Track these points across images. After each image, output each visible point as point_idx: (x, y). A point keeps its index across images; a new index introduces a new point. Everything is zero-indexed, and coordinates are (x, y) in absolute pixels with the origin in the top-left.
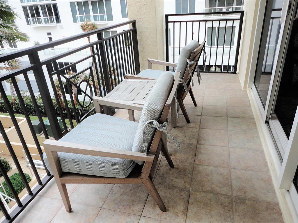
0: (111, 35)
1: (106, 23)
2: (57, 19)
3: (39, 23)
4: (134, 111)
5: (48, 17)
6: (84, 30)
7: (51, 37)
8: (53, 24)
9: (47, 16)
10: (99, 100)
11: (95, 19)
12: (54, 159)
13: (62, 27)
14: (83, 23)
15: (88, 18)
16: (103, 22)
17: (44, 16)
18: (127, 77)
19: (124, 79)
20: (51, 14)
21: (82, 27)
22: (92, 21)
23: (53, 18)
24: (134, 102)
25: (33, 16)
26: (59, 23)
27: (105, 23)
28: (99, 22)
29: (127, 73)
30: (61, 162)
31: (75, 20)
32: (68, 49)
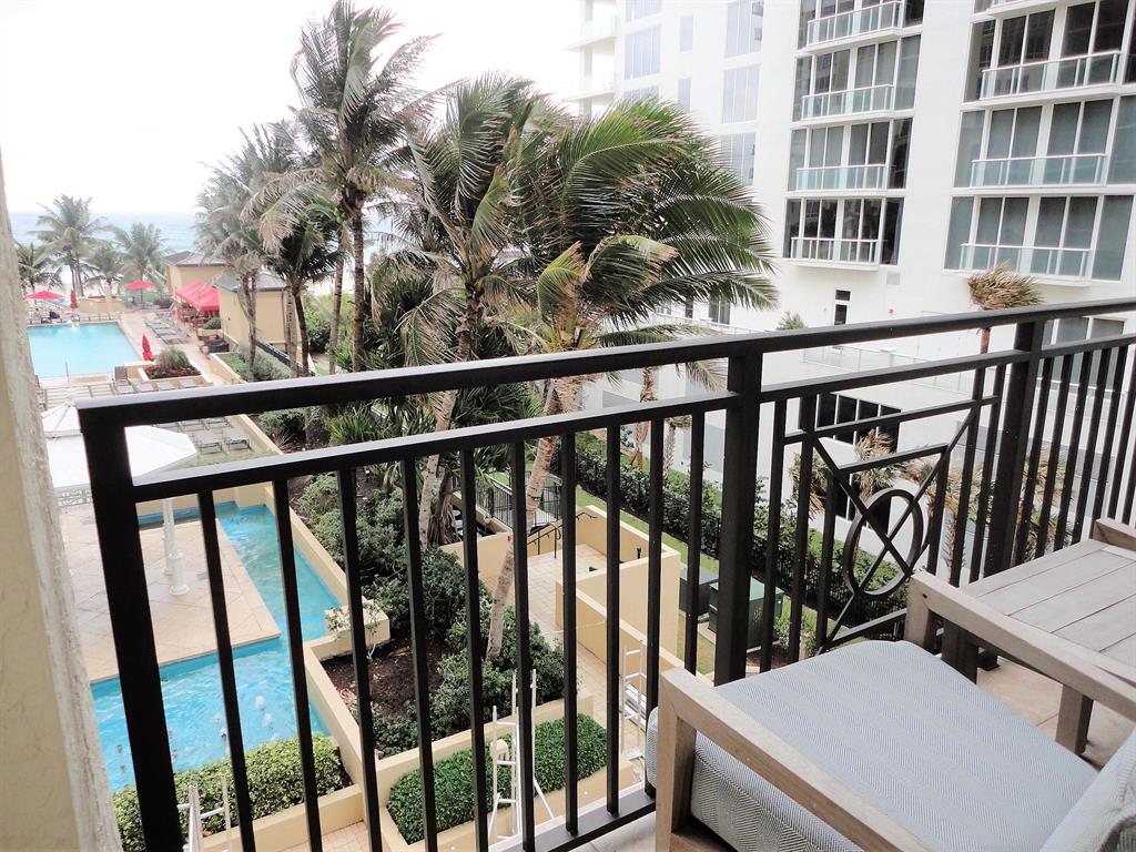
0: (1093, 335)
1: (1087, 284)
2: (887, 250)
3: (823, 255)
4: (1096, 705)
5: (859, 240)
6: (979, 298)
7: (845, 307)
8: (869, 263)
9: (855, 235)
10: (936, 592)
11: (1039, 263)
12: (677, 750)
13: (894, 279)
14: (983, 272)
15: (1011, 258)
16: (1070, 280)
17: (844, 236)
18: (1107, 534)
19: (1091, 536)
20: (871, 231)
21: (973, 285)
22: (1023, 271)
23: (874, 244)
24: (1102, 660)
25: (811, 231)
26: (888, 263)
27: (1080, 285)
28: (1052, 276)
29: (1112, 514)
30: (696, 774)
31: (952, 260)
32: (892, 355)
